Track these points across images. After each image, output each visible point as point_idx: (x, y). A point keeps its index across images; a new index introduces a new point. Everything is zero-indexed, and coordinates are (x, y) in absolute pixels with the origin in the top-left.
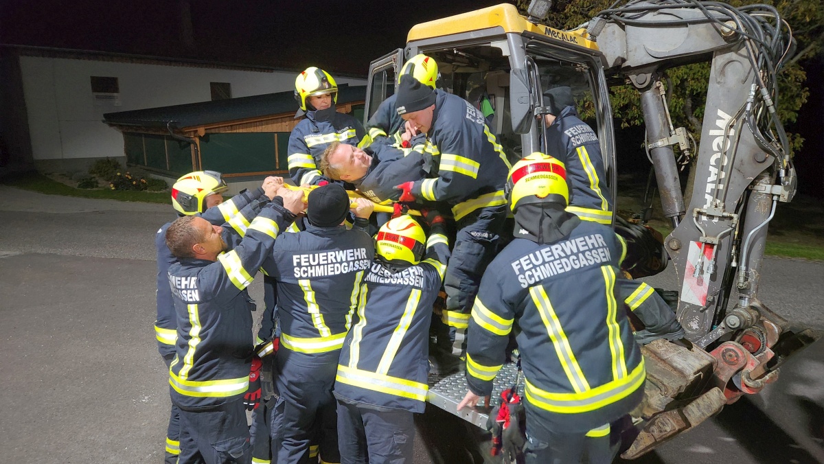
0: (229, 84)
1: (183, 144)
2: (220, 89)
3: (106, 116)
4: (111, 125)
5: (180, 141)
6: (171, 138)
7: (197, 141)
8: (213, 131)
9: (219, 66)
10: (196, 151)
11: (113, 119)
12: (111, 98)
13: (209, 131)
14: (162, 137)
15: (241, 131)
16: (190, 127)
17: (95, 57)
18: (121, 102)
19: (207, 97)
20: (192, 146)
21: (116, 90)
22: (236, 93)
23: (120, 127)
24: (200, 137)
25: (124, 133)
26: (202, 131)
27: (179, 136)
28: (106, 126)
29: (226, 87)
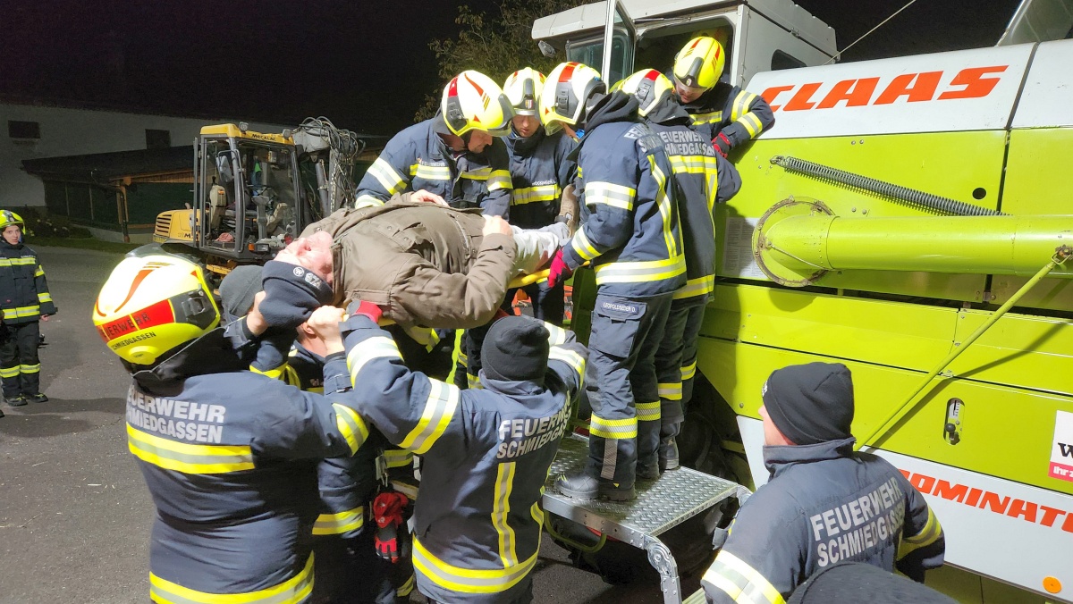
0: (168, 131)
1: (108, 192)
2: (158, 139)
3: (23, 162)
4: (30, 172)
5: (105, 190)
6: (95, 187)
7: (124, 190)
8: (140, 181)
10: (122, 200)
11: (32, 167)
12: (33, 143)
13: (136, 181)
14: (86, 186)
15: (172, 181)
16: (115, 176)
17: (16, 101)
18: (44, 148)
19: (141, 145)
20: (118, 195)
21: (37, 135)
22: (176, 142)
23: (41, 175)
24: (126, 186)
25: (44, 181)
26: (128, 180)
27: (104, 185)
28: (25, 174)
29: (165, 135)
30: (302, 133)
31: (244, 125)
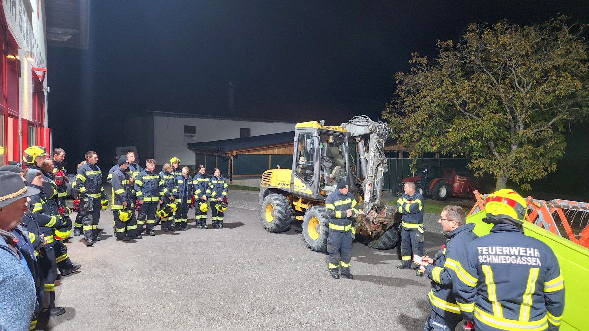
0: (250, 129)
1: (225, 159)
2: (245, 132)
3: (188, 145)
4: (191, 150)
5: (223, 158)
6: (219, 156)
7: (232, 158)
8: (240, 153)
9: (245, 120)
10: (231, 163)
11: (192, 146)
12: (193, 136)
13: (238, 153)
14: (215, 156)
15: (253, 153)
16: (229, 151)
17: (188, 116)
18: (197, 138)
19: (238, 136)
20: (229, 160)
21: (195, 132)
22: (253, 134)
23: (195, 150)
24: (233, 156)
25: (196, 154)
26: (234, 153)
27: (224, 155)
28: (188, 149)
29: (248, 130)
30: (351, 125)
31: (323, 122)
